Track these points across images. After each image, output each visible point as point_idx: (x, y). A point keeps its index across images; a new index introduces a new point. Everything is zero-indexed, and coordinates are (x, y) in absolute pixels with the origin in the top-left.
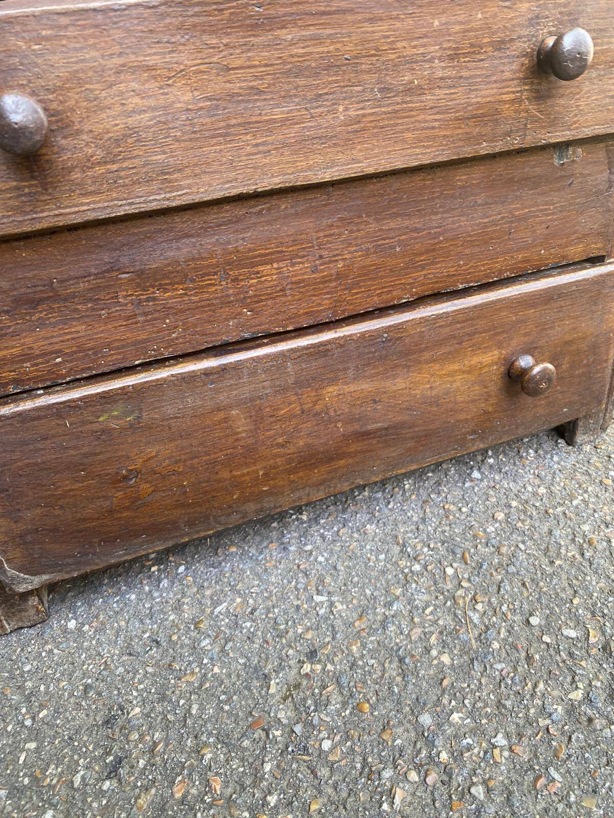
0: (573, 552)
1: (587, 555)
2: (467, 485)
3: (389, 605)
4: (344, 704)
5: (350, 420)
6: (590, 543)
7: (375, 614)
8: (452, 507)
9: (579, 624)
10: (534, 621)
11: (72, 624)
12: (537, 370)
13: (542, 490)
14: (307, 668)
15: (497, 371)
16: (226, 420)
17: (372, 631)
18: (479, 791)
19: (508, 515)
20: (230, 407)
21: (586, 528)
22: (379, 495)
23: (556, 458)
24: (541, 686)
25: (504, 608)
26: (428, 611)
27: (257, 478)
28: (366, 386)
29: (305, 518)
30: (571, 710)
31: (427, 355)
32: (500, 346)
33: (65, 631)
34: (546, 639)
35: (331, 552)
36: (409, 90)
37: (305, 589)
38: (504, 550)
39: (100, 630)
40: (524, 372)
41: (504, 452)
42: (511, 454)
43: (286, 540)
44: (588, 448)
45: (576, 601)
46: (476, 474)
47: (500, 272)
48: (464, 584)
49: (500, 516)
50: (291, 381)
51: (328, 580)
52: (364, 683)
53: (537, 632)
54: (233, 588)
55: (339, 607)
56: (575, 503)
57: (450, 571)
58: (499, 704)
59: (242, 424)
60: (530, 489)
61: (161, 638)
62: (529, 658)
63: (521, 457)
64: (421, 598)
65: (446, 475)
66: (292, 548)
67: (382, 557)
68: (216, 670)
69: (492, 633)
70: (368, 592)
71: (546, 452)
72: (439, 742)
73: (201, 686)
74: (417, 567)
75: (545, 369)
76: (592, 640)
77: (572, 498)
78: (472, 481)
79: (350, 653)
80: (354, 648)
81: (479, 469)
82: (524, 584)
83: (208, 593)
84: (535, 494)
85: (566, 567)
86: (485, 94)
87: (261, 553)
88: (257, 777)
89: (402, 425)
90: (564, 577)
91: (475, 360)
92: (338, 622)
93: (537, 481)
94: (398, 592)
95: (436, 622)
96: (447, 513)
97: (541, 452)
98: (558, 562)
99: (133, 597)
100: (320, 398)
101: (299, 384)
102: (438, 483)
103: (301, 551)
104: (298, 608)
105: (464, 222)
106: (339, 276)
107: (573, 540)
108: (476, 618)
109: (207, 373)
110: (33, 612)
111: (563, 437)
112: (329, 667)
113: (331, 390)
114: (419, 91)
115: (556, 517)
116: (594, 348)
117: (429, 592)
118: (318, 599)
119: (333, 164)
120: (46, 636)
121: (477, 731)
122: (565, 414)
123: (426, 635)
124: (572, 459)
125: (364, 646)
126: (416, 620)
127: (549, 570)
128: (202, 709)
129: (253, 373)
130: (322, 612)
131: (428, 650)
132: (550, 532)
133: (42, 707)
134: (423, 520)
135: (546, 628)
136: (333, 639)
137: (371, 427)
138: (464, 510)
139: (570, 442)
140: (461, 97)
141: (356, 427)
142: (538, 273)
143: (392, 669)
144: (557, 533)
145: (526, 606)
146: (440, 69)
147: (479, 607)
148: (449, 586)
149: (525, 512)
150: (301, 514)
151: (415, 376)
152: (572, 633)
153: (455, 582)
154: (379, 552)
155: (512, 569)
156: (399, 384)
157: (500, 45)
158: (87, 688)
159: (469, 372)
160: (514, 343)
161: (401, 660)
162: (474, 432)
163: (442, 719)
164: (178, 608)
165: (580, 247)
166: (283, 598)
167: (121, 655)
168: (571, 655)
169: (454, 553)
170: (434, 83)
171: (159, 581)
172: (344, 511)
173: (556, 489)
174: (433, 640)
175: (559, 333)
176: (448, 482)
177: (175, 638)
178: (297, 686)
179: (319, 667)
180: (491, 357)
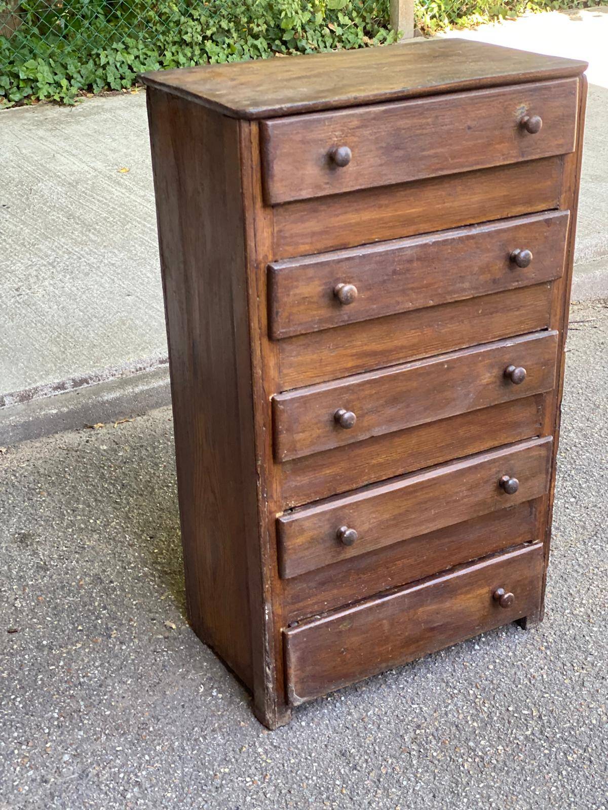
0: (526, 681)
1: (532, 682)
2: (473, 653)
3: (446, 707)
4: (438, 742)
5: (426, 622)
6: (534, 677)
7: (441, 711)
8: (468, 664)
9: (528, 708)
10: (510, 709)
11: (303, 724)
12: (506, 596)
13: (510, 654)
14: (418, 732)
15: (487, 597)
16: (381, 625)
17: (442, 717)
18: (494, 762)
19: (495, 667)
20: (383, 619)
21: (532, 670)
22: (429, 659)
23: (517, 637)
24: (514, 731)
25: (497, 705)
26: (464, 708)
27: (388, 652)
28: (434, 607)
29: (394, 672)
30: (526, 738)
31: (459, 592)
32: (489, 586)
33: (301, 726)
34: (516, 715)
35: (413, 688)
36: (456, 501)
37: (407, 703)
38: (495, 682)
39: (318, 724)
40: (501, 596)
41: (489, 634)
42: (493, 635)
43: (388, 683)
44: (533, 631)
45: (528, 701)
46: (477, 647)
47: (486, 553)
48: (479, 697)
49: (491, 667)
50: (406, 606)
51: (416, 699)
52: (444, 735)
53: (512, 713)
54: (372, 704)
55: (424, 709)
56: (527, 659)
57: (471, 692)
58: (499, 738)
60: (504, 653)
61: (348, 726)
62: (509, 722)
63: (499, 637)
64: (460, 704)
65: (462, 648)
66: (394, 687)
67: (438, 688)
68: (379, 735)
69: (493, 714)
70: (436, 703)
71: (511, 634)
72: (477, 750)
73: (375, 741)
74: (456, 691)
75: (510, 596)
76: (534, 714)
77: (525, 657)
78: (475, 650)
79: (435, 725)
80: (436, 723)
81: (478, 644)
82: (505, 696)
83: (361, 707)
84: (507, 656)
85: (523, 688)
86: (481, 497)
87: (378, 689)
88: (412, 766)
89: (448, 623)
90: (522, 692)
91: (478, 592)
92: (426, 715)
93: (508, 650)
94: (450, 701)
95: (469, 712)
96: (465, 667)
97: (509, 634)
98: (519, 686)
99: (326, 711)
100: (416, 613)
101: (409, 608)
102: (458, 653)
103: (398, 688)
104: (406, 710)
105: (471, 536)
106: (424, 561)
107: (526, 676)
108: (485, 709)
110: (287, 717)
111: (520, 625)
112: (427, 730)
113: (420, 611)
114: (459, 500)
115: (518, 667)
116: (531, 582)
117: (463, 701)
118: (414, 706)
119: (429, 527)
120: (294, 729)
121: (491, 746)
122: (520, 615)
123: (465, 717)
124: (525, 637)
125: (440, 722)
126: (460, 711)
127: (516, 689)
128: (380, 748)
129: (393, 604)
130: (417, 711)
131: (467, 722)
132: (515, 673)
134: (454, 671)
135: (516, 711)
136: (426, 720)
137: (435, 625)
138: (474, 665)
139: (524, 628)
140: (474, 500)
141: (429, 625)
142: (503, 551)
143: (454, 729)
144: (519, 673)
145: (507, 704)
146: (465, 493)
147: (486, 705)
148: (472, 698)
149: (503, 665)
150: (392, 670)
151: (453, 601)
152: (526, 712)
153: (474, 696)
154: (436, 686)
155: (499, 690)
156: (448, 604)
157: (486, 482)
158: (326, 746)
159: (476, 597)
160: (495, 584)
161: (457, 726)
162: (478, 625)
163: (477, 743)
164: (350, 714)
165: (520, 538)
166: (397, 707)
167: (333, 733)
168: (526, 720)
169: (471, 684)
170: (463, 498)
171: (334, 704)
172: (413, 668)
173: (517, 653)
174: (469, 718)
175: (516, 576)
176: (463, 652)
177: (355, 725)
178: (416, 738)
179: (423, 731)
180: (484, 591)
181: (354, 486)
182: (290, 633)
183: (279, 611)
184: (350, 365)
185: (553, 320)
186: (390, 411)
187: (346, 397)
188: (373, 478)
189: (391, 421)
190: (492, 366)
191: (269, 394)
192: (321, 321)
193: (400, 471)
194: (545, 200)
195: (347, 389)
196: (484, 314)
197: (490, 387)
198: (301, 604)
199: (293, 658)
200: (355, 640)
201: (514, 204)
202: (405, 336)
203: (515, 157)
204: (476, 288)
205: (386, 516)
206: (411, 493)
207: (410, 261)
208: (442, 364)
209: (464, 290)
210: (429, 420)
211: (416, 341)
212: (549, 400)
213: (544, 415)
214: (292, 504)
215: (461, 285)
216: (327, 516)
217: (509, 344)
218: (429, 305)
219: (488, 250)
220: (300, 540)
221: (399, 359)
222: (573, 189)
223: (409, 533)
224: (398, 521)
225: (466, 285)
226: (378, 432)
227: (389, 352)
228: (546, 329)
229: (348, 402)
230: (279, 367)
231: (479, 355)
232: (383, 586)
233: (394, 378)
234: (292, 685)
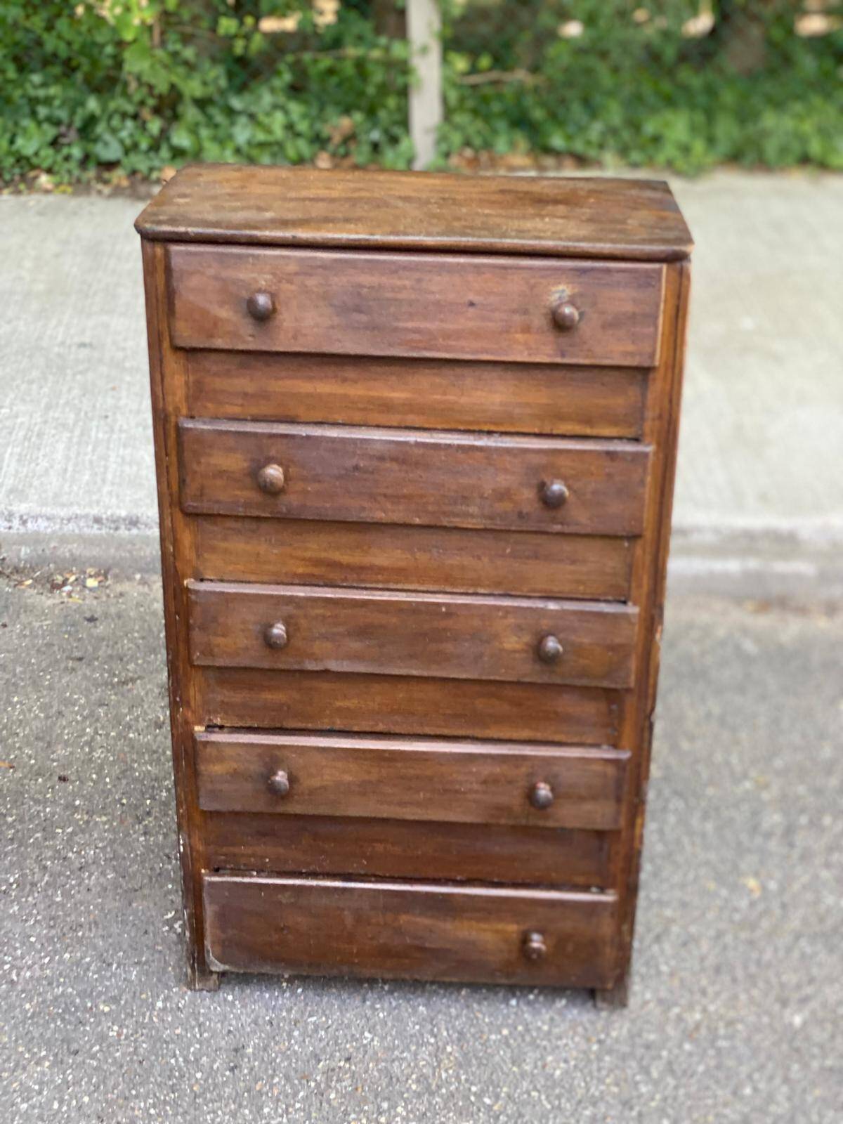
1: (536, 1072)
2: (502, 1006)
3: (403, 1052)
4: (351, 1085)
5: (413, 937)
7: (393, 1054)
9: (496, 1098)
10: (474, 1089)
11: (230, 998)
12: (534, 945)
13: (546, 1028)
14: (342, 1064)
15: (514, 938)
16: (341, 915)
20: (344, 909)
21: (551, 1058)
23: (575, 1012)
25: (463, 1077)
26: (422, 1063)
27: (352, 953)
28: (427, 921)
29: (387, 988)
31: (468, 915)
33: (225, 1000)
34: (472, 1098)
35: (390, 1014)
36: (459, 792)
37: (363, 1027)
39: (244, 1006)
42: (549, 997)
44: (602, 1015)
46: (513, 1002)
48: (451, 1058)
50: (380, 905)
51: (378, 1027)
52: (366, 1080)
53: (470, 1094)
54: (324, 1012)
55: (375, 1043)
57: (449, 1048)
59: (349, 920)
60: (539, 1024)
61: (274, 1022)
63: (554, 1002)
64: (423, 1056)
65: (495, 995)
66: (368, 1003)
68: (296, 1048)
69: (447, 1085)
70: (396, 1042)
71: (573, 1005)
73: (286, 1052)
74: (432, 1040)
76: (495, 1108)
78: (507, 1004)
79: (368, 1066)
80: (371, 1064)
86: (503, 800)
88: (294, 1097)
89: (448, 950)
91: (501, 927)
97: (570, 1004)
98: (515, 1069)
99: (268, 996)
100: (397, 920)
101: (386, 909)
102: (485, 998)
103: (372, 1006)
104: (353, 1035)
105: (497, 849)
106: (417, 857)
108: (444, 1076)
109: (336, 889)
110: (213, 983)
112: (353, 1067)
113: (404, 918)
114: (466, 793)
117: (430, 1055)
118: (367, 1034)
119: (415, 813)
120: (215, 999)
123: (412, 1074)
124: (586, 1017)
125: (377, 1065)
127: (506, 1071)
128: (282, 1061)
129: (360, 896)
130: (365, 1042)
131: (408, 1080)
133: (205, 1031)
134: (457, 1017)
135: (477, 1094)
136: (363, 1056)
137: (427, 945)
139: (595, 1005)
141: (417, 942)
143: (384, 1080)
146: (476, 786)
149: (522, 1036)
151: (457, 924)
152: (488, 1101)
156: (447, 926)
157: (511, 782)
158: (230, 1032)
159: (496, 932)
161: (391, 1079)
162: (500, 971)
164: (289, 1011)
166: (348, 1027)
167: (251, 1023)
170: (471, 791)
171: (284, 992)
172: (413, 993)
173: (555, 1030)
174: (414, 1076)
175: (567, 925)
176: (491, 1000)
177: (282, 1025)
178: (333, 1070)
179: (348, 1066)
180: (512, 928)
181: (310, 726)
182: (207, 878)
183: (201, 848)
184: (300, 570)
185: (634, 593)
186: (355, 645)
187: (290, 609)
188: (339, 725)
189: (357, 657)
190: (519, 628)
191: (184, 577)
192: (247, 505)
193: (381, 727)
194: (614, 422)
195: (291, 600)
196: (513, 556)
197: (517, 655)
198: (232, 849)
199: (210, 911)
200: (302, 921)
201: (560, 417)
202: (385, 555)
203: (549, 355)
204: (491, 518)
205: (348, 778)
206: (385, 759)
207: (381, 458)
208: (439, 605)
209: (472, 516)
210: (415, 673)
211: (402, 564)
212: (631, 702)
213: (621, 718)
214: (218, 721)
215: (463, 508)
216: (259, 751)
217: (552, 606)
218: (412, 522)
219: (506, 471)
220: (217, 769)
221: (378, 582)
222: (666, 416)
223: (386, 811)
224: (364, 789)
225: (473, 509)
226: (334, 666)
227: (362, 568)
228: (625, 602)
229: (291, 617)
230: (198, 549)
231: (498, 608)
232: (353, 868)
233: (365, 603)
234: (208, 943)
